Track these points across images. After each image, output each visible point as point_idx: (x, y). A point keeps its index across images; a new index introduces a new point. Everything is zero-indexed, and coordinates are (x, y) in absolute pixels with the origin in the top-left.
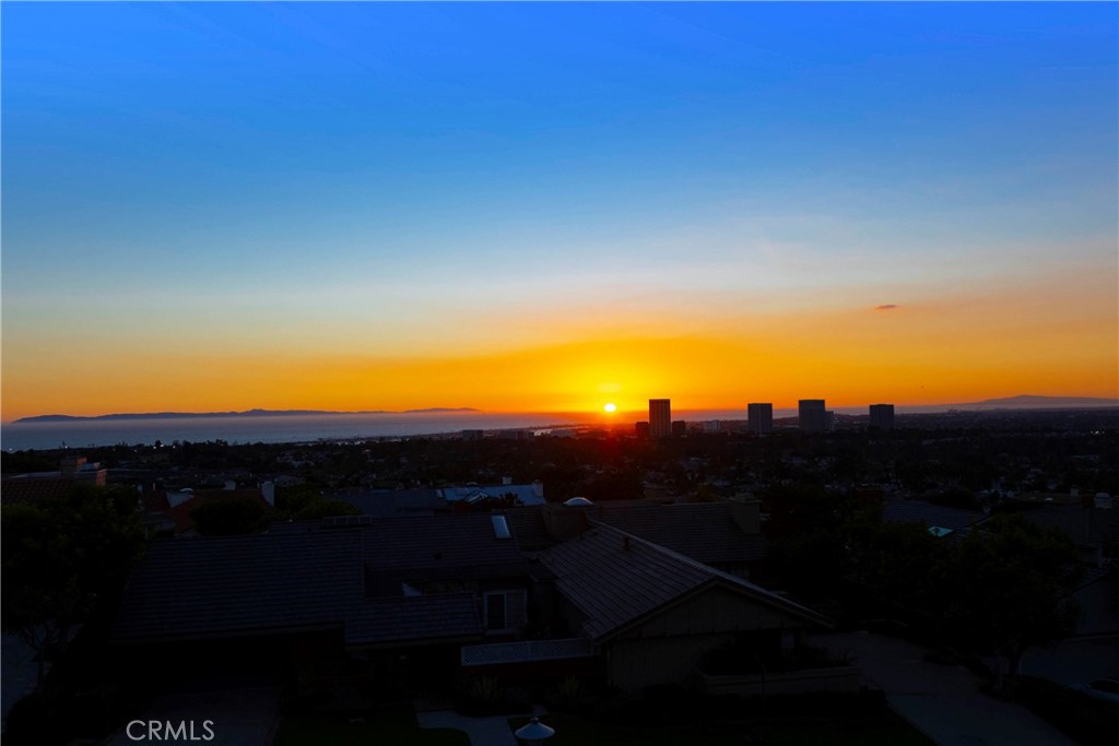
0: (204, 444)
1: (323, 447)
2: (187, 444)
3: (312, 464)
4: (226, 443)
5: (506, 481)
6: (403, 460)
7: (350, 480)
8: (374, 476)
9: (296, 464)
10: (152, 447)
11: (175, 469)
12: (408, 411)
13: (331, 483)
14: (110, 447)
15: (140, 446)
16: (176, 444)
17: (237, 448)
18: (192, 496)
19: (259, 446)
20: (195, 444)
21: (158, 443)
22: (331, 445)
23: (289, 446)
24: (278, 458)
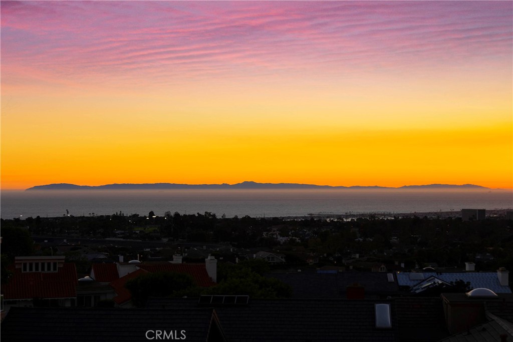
0: (194, 215)
1: (311, 223)
2: (177, 215)
3: (298, 240)
4: (214, 216)
5: (468, 266)
6: (394, 240)
7: (331, 259)
8: (357, 256)
9: (282, 239)
10: (145, 217)
11: (165, 240)
12: (405, 187)
13: (311, 262)
14: (108, 217)
15: (136, 216)
16: (168, 215)
17: (225, 220)
18: (138, 268)
19: (247, 219)
20: (185, 216)
21: (152, 214)
22: (319, 221)
23: (276, 221)
24: (264, 234)
